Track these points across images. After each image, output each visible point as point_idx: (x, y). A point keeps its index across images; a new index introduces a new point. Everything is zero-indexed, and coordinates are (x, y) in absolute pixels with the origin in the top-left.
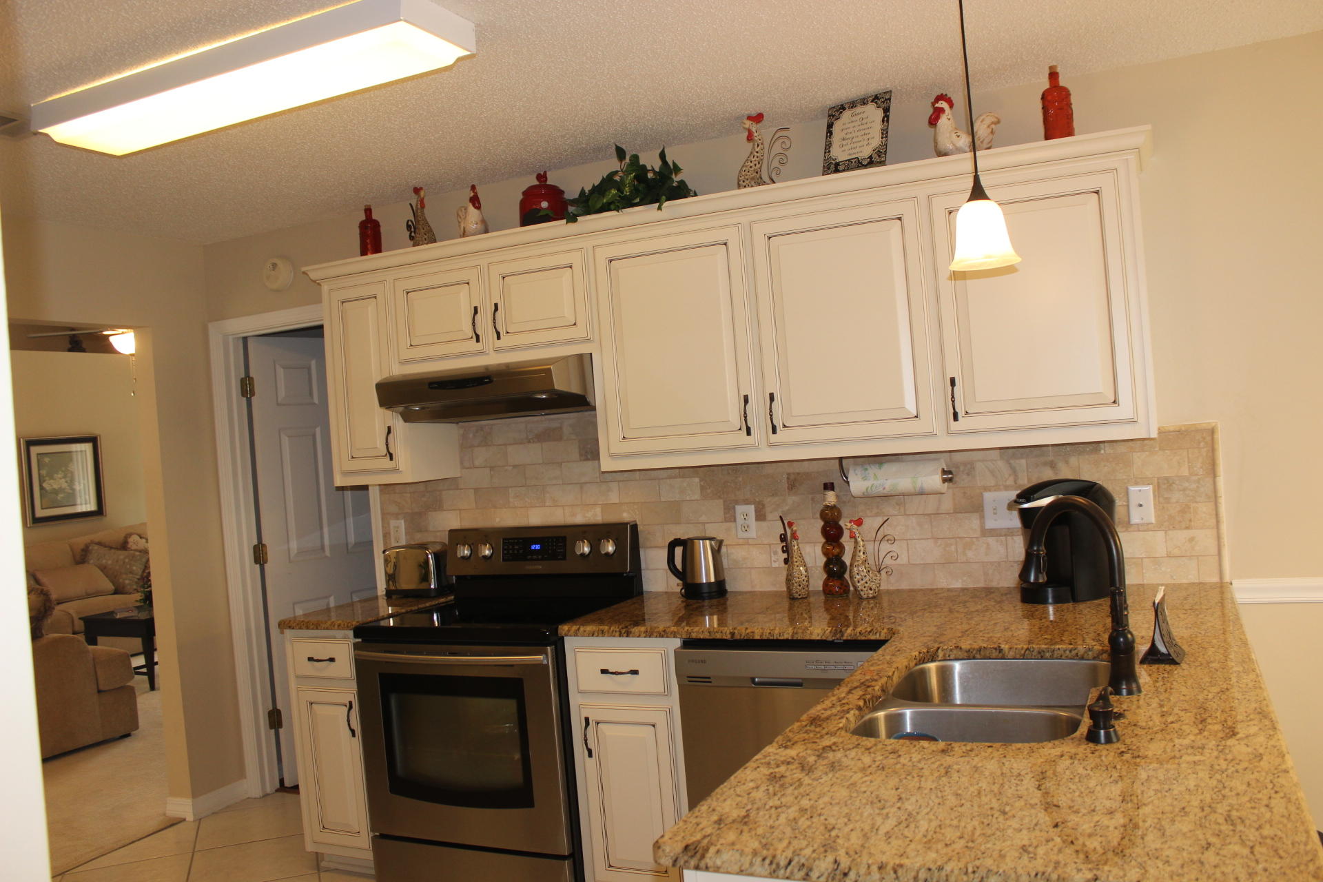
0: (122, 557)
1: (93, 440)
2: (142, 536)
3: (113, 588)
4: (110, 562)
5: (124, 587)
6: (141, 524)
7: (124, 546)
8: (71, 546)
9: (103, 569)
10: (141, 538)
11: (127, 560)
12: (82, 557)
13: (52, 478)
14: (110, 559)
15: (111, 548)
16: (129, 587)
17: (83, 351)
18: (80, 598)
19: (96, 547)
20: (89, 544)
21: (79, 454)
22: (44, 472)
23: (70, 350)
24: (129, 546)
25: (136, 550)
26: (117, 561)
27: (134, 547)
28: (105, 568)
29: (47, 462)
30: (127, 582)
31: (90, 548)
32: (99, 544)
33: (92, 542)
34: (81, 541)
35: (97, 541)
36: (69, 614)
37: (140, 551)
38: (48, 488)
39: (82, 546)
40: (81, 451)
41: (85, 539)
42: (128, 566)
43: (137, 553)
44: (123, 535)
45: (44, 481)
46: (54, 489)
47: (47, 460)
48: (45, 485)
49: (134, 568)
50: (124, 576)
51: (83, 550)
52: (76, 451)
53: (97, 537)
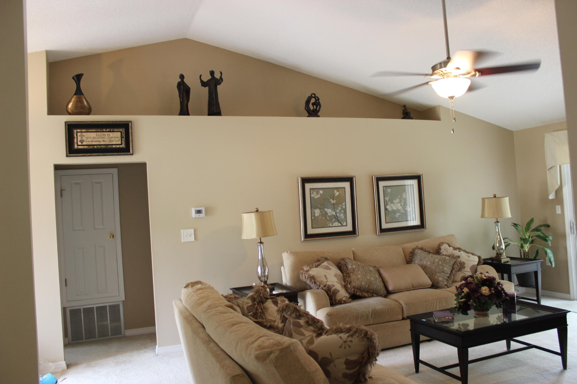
0: (437, 260)
1: (418, 178)
2: (450, 245)
3: (431, 283)
4: (429, 263)
5: (438, 283)
6: (449, 236)
7: (438, 252)
8: (403, 250)
9: (424, 268)
10: (449, 246)
11: (440, 263)
12: (409, 259)
13: (392, 203)
14: (429, 260)
15: (429, 252)
16: (441, 283)
17: (412, 118)
18: (408, 290)
19: (420, 251)
20: (415, 248)
21: (409, 186)
22: (387, 199)
23: (403, 118)
24: (441, 252)
25: (445, 255)
26: (433, 263)
27: (445, 253)
28: (425, 267)
29: (389, 192)
30: (440, 279)
31: (416, 251)
32: (421, 249)
33: (417, 248)
34: (410, 246)
35: (420, 246)
36: (401, 304)
37: (449, 256)
38: (389, 210)
39: (411, 250)
40: (410, 185)
41: (414, 247)
42: (441, 267)
43: (447, 258)
44: (437, 243)
45: (387, 204)
46: (394, 210)
47: (389, 190)
48: (388, 207)
49: (445, 269)
50: (438, 275)
51: (411, 253)
52: (408, 185)
53: (420, 244)
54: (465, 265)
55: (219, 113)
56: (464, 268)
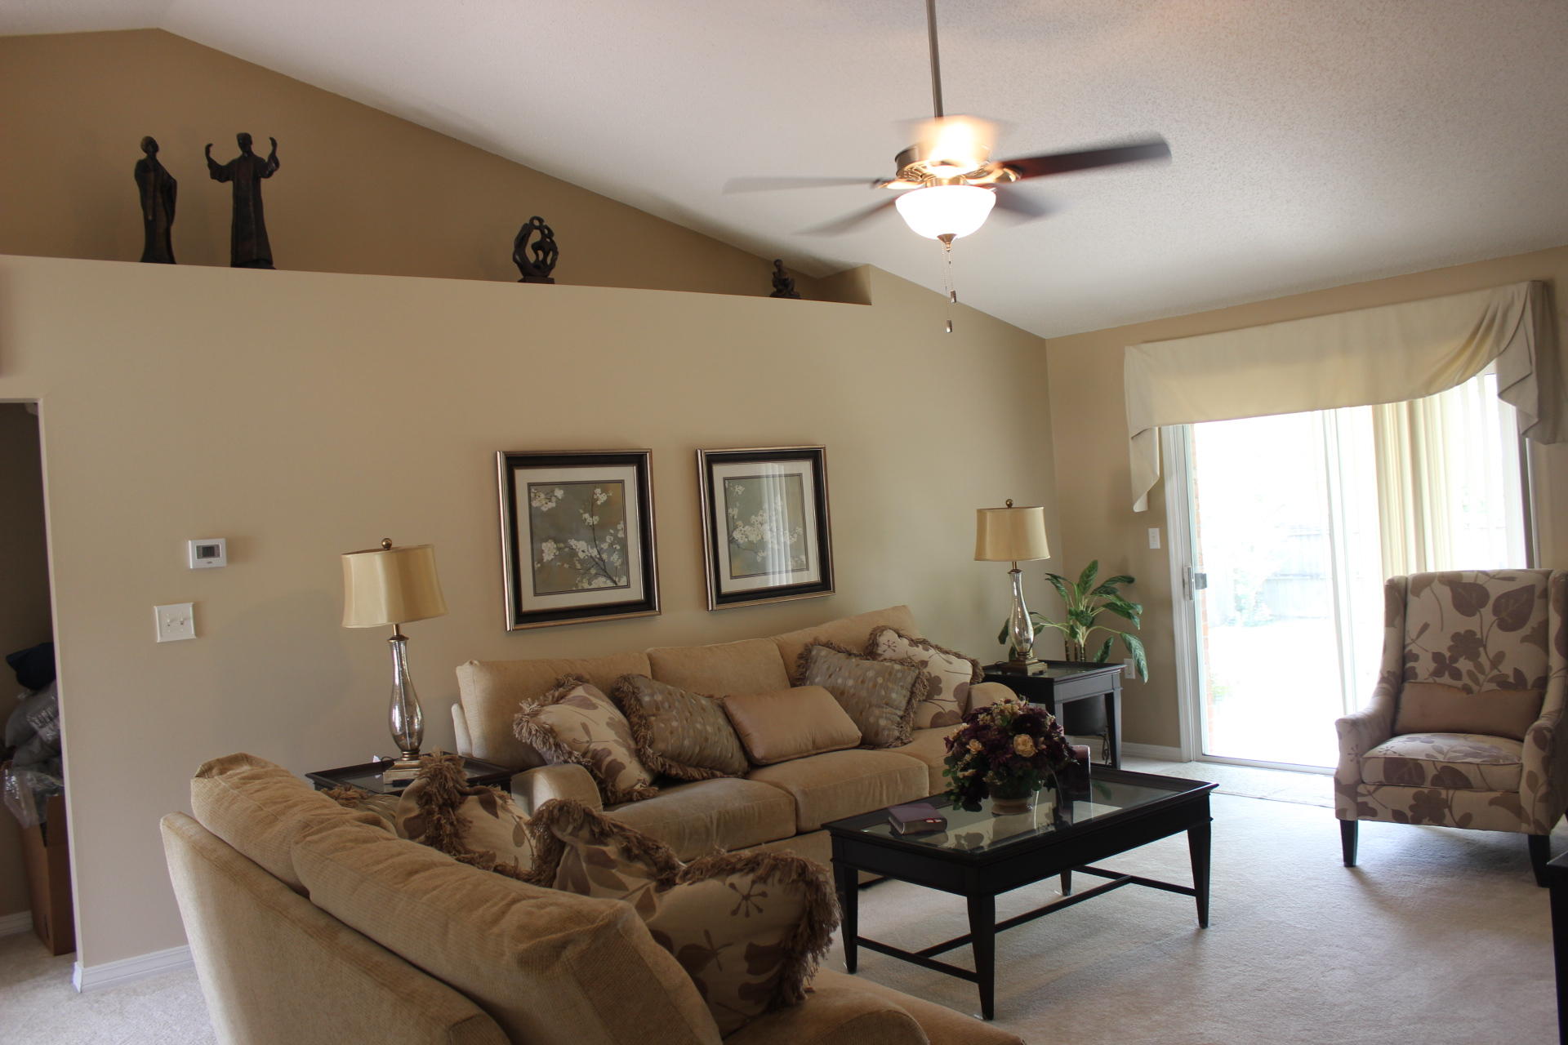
0: (870, 674)
1: (814, 456)
2: (901, 632)
3: (860, 734)
4: (850, 683)
5: (877, 734)
6: (895, 608)
7: (870, 650)
8: (781, 648)
9: (839, 694)
10: (900, 636)
11: (880, 680)
12: (799, 672)
13: (747, 522)
14: (850, 673)
15: (850, 654)
16: (886, 733)
17: (797, 297)
18: (803, 755)
19: (824, 652)
20: (812, 645)
21: (778, 479)
22: (734, 512)
23: (774, 295)
24: (880, 651)
25: (891, 660)
26: (863, 682)
27: (888, 655)
28: (842, 693)
29: (740, 493)
30: (883, 722)
31: (814, 653)
32: (828, 645)
33: (816, 642)
34: (798, 638)
35: (823, 639)
36: (792, 795)
37: (902, 662)
38: (741, 541)
39: (799, 649)
41: (810, 640)
42: (883, 693)
43: (897, 667)
44: (869, 630)
45: (736, 528)
46: (751, 542)
47: (739, 489)
48: (736, 535)
49: (894, 696)
50: (877, 712)
51: (801, 656)
53: (823, 631)
54: (941, 685)
55: (264, 261)
56: (939, 691)
